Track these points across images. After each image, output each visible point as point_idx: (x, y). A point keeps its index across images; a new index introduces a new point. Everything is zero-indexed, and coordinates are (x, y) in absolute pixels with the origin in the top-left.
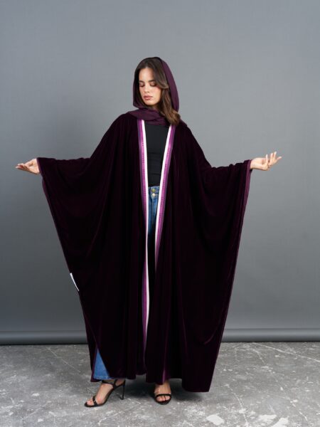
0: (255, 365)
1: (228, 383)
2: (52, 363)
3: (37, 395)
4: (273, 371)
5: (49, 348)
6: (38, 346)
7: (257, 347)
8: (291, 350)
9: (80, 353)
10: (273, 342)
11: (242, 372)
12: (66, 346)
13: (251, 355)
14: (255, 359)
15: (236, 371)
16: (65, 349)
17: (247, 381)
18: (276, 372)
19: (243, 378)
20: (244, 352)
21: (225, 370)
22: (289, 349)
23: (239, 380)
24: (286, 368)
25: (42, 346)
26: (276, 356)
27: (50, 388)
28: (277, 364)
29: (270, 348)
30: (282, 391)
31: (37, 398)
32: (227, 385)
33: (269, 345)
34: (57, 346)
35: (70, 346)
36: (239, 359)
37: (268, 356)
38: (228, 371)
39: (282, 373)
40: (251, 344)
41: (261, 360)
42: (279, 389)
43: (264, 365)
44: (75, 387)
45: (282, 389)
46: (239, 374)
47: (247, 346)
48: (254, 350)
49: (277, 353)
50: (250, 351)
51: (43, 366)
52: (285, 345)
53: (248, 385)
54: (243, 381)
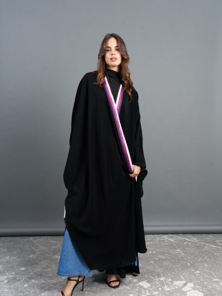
0: (171, 249)
1: (152, 260)
2: (33, 248)
3: (23, 269)
4: (183, 252)
5: (31, 238)
6: (24, 237)
7: (172, 237)
8: (195, 239)
9: (52, 242)
10: (183, 234)
11: (163, 254)
12: (42, 237)
13: (167, 243)
14: (171, 245)
15: (158, 253)
16: (42, 239)
17: (166, 259)
18: (185, 253)
19: (163, 257)
20: (163, 241)
21: (150, 252)
22: (194, 239)
23: (160, 259)
24: (191, 251)
25: (26, 237)
26: (185, 243)
27: (32, 264)
28: (186, 248)
29: (180, 237)
30: (189, 266)
31: (23, 271)
32: (152, 262)
33: (180, 236)
34: (37, 237)
35: (46, 237)
36: (160, 245)
37: (180, 243)
38: (152, 253)
39: (189, 254)
40: (168, 235)
41: (175, 246)
42: (187, 265)
43: (176, 249)
44: (49, 264)
45: (189, 264)
46: (160, 254)
47: (165, 237)
48: (170, 239)
49: (185, 241)
50: (168, 240)
51: (27, 250)
52: (190, 236)
53: (166, 262)
54: (163, 260)
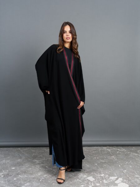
0: (108, 156)
1: (96, 163)
2: (21, 155)
3: (14, 168)
4: (116, 158)
5: (19, 149)
6: (15, 148)
7: (109, 148)
8: (124, 149)
9: (33, 151)
10: (116, 146)
11: (103, 159)
12: (27, 148)
13: (106, 152)
14: (108, 154)
17: (105, 163)
18: (118, 159)
19: (103, 161)
20: (103, 151)
21: (95, 158)
22: (123, 149)
23: (101, 162)
24: (121, 157)
25: (16, 148)
27: (19, 165)
28: (118, 155)
29: (115, 149)
30: (120, 167)
31: (14, 169)
32: (96, 164)
33: (115, 148)
34: (23, 148)
35: (29, 148)
36: (101, 153)
37: (114, 152)
39: (120, 159)
40: (106, 147)
41: (111, 154)
42: (118, 166)
43: (111, 156)
44: (30, 165)
45: (120, 166)
46: (101, 159)
47: (105, 148)
48: (108, 150)
49: (118, 151)
50: (106, 150)
51: (17, 156)
52: (121, 147)
53: (105, 164)
54: (103, 163)
